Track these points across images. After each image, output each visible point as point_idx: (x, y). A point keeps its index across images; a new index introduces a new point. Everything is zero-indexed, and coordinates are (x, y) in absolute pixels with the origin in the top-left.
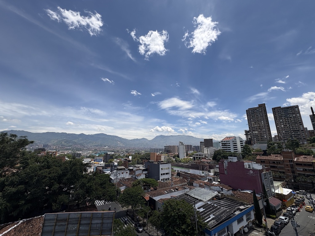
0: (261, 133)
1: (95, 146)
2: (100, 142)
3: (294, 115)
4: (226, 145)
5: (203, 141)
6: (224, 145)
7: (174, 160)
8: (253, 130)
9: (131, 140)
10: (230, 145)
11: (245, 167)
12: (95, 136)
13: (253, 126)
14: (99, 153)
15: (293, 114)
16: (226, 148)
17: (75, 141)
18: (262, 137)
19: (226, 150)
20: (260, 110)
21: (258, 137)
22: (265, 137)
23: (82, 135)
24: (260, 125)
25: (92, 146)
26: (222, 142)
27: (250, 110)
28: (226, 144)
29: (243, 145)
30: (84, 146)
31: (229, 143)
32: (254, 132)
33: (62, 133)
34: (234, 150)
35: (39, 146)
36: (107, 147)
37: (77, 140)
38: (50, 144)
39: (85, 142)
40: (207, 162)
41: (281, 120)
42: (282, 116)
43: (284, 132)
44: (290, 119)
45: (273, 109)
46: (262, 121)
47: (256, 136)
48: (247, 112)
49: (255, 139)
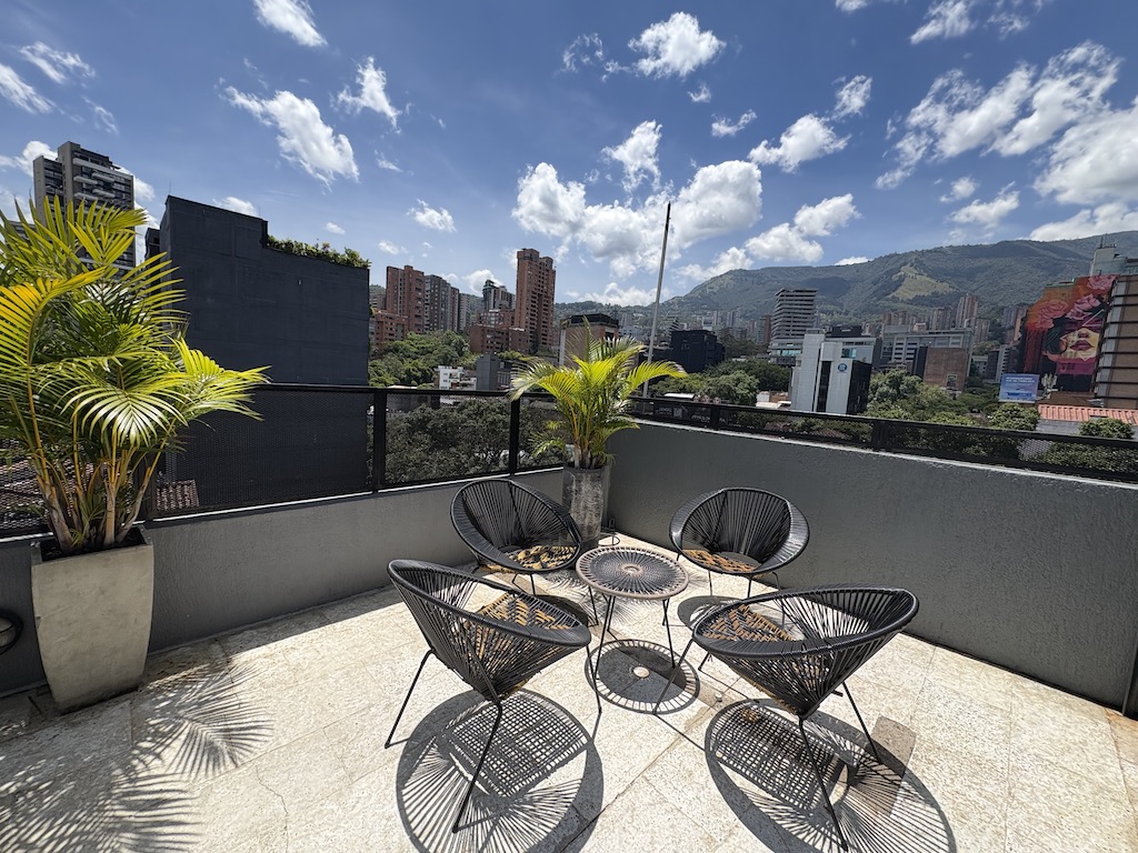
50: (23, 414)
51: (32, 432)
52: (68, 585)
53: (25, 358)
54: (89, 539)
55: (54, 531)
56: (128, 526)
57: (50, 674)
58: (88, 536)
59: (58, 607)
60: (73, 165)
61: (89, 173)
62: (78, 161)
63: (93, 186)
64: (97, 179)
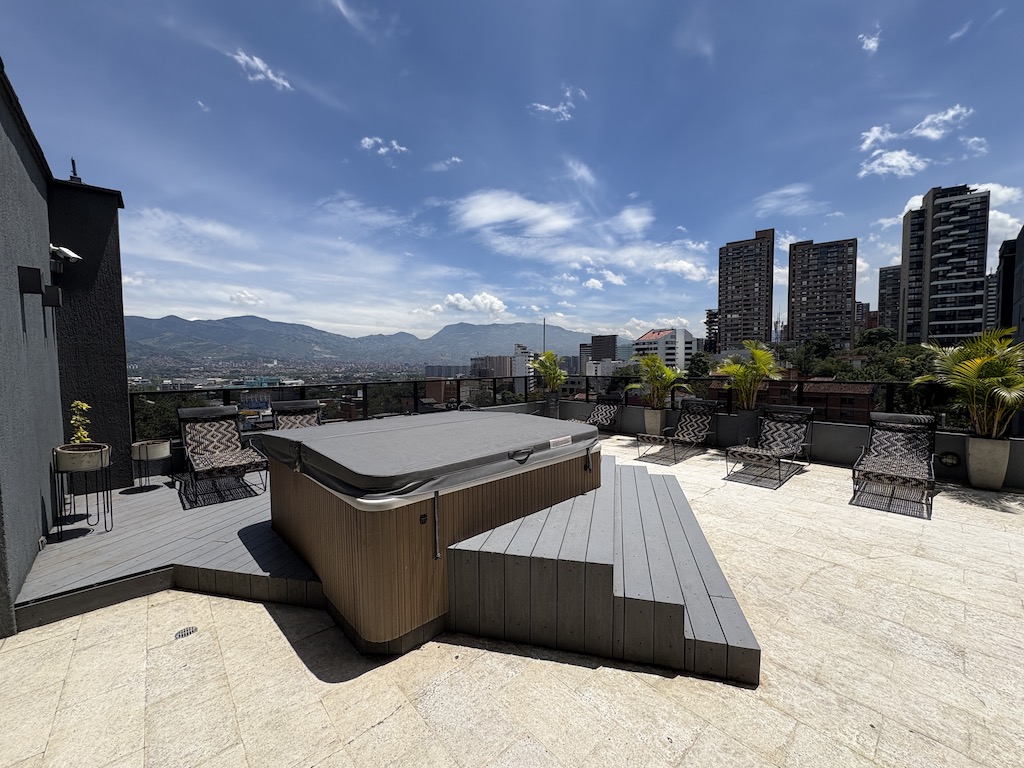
0: (747, 320)
1: (232, 359)
2: (245, 346)
3: (840, 268)
5: (589, 342)
6: (641, 352)
8: (729, 309)
13: (730, 297)
15: (840, 263)
17: (149, 344)
18: (748, 329)
20: (758, 250)
21: (738, 330)
22: (756, 329)
23: (171, 321)
24: (748, 295)
25: (219, 360)
26: (638, 344)
27: (730, 250)
28: (647, 349)
29: (690, 354)
30: (186, 360)
31: (656, 349)
32: (729, 316)
36: (276, 363)
37: (156, 339)
39: (191, 347)
41: (805, 283)
42: (810, 268)
43: (804, 315)
44: (828, 280)
45: (793, 247)
46: (757, 285)
47: (732, 327)
48: (721, 254)
49: (729, 335)
60: (934, 206)
61: (947, 207)
62: (939, 201)
63: (950, 217)
64: (954, 209)
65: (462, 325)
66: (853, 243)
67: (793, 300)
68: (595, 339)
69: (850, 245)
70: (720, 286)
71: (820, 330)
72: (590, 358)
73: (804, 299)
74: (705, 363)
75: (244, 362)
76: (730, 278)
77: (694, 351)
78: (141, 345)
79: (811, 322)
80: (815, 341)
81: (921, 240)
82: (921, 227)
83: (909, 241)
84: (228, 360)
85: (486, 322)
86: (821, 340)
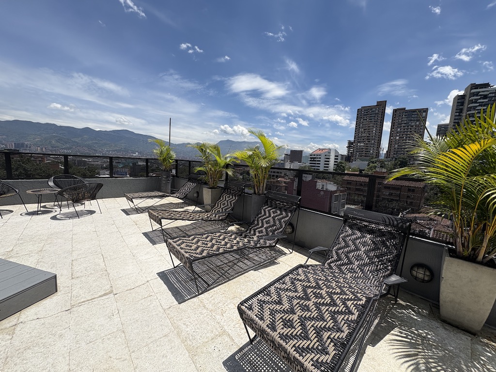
0: (368, 146)
1: (116, 150)
2: (123, 145)
3: (418, 123)
4: (316, 161)
5: (289, 153)
6: (313, 159)
7: (241, 177)
8: (359, 140)
9: (179, 145)
10: (320, 161)
11: (318, 187)
12: (112, 134)
13: (360, 135)
14: (123, 163)
15: (417, 121)
16: (314, 165)
17: (77, 141)
18: (368, 151)
19: (314, 168)
20: (377, 111)
21: (362, 151)
22: (371, 151)
23: (87, 130)
24: (370, 134)
25: (110, 151)
26: (311, 155)
27: (363, 110)
28: (315, 158)
29: (337, 162)
30: (94, 150)
31: (320, 158)
32: (359, 144)
33: (47, 124)
34: (325, 167)
35: (6, 145)
36: (137, 154)
37: (80, 139)
38: (28, 143)
39: (97, 143)
40: (285, 182)
41: (399, 130)
42: (402, 122)
43: (396, 146)
44: (411, 129)
45: (395, 111)
46: (374, 129)
47: (360, 150)
48: (358, 112)
49: (358, 154)
50: (456, 196)
51: (458, 204)
52: (457, 271)
53: (464, 173)
54: (470, 255)
55: (456, 247)
56: (490, 257)
57: (441, 302)
58: (470, 254)
59: (451, 277)
60: (470, 93)
61: (477, 94)
62: (473, 91)
63: (478, 99)
64: (480, 95)
65: (228, 141)
66: (426, 111)
67: (392, 138)
68: (292, 151)
69: (424, 112)
70: (356, 129)
71: (404, 154)
72: (289, 161)
73: (398, 138)
74: (344, 167)
75: (122, 152)
76: (361, 125)
77: (339, 161)
78: (72, 141)
79: (400, 150)
80: (400, 159)
81: (461, 111)
82: (462, 104)
83: (455, 111)
84: (114, 151)
85: (239, 140)
86: (403, 159)
